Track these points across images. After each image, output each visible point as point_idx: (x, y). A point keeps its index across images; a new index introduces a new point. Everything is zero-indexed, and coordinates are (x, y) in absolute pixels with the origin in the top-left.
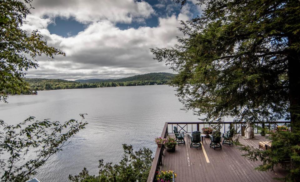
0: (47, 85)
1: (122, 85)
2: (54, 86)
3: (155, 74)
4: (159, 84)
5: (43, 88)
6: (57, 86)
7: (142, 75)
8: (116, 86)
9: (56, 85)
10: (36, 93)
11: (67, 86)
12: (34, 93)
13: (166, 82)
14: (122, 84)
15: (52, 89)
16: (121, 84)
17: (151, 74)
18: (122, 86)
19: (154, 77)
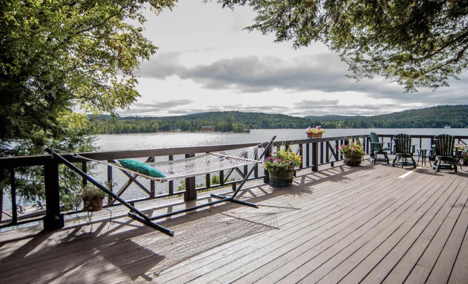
0: (263, 122)
9: (276, 123)
10: (248, 132)
11: (290, 125)
12: (246, 131)
15: (271, 128)
16: (377, 125)
17: (439, 107)
18: (380, 127)
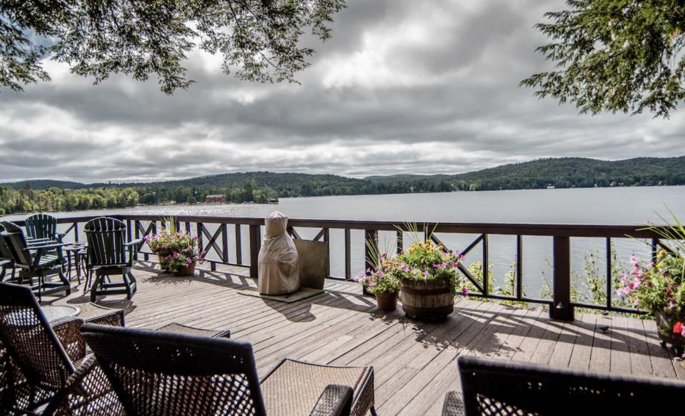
0: (304, 187)
1: (467, 189)
2: (319, 189)
3: (551, 162)
4: (558, 186)
5: (297, 194)
6: (324, 188)
7: (517, 164)
8: (450, 191)
9: (322, 187)
10: (276, 202)
11: (343, 190)
12: (273, 201)
13: (580, 181)
14: (465, 186)
15: (315, 195)
16: (463, 186)
17: (541, 161)
18: (465, 190)
19: (546, 169)
